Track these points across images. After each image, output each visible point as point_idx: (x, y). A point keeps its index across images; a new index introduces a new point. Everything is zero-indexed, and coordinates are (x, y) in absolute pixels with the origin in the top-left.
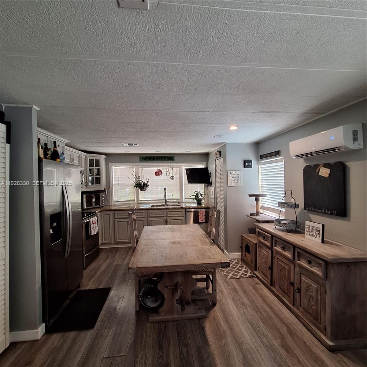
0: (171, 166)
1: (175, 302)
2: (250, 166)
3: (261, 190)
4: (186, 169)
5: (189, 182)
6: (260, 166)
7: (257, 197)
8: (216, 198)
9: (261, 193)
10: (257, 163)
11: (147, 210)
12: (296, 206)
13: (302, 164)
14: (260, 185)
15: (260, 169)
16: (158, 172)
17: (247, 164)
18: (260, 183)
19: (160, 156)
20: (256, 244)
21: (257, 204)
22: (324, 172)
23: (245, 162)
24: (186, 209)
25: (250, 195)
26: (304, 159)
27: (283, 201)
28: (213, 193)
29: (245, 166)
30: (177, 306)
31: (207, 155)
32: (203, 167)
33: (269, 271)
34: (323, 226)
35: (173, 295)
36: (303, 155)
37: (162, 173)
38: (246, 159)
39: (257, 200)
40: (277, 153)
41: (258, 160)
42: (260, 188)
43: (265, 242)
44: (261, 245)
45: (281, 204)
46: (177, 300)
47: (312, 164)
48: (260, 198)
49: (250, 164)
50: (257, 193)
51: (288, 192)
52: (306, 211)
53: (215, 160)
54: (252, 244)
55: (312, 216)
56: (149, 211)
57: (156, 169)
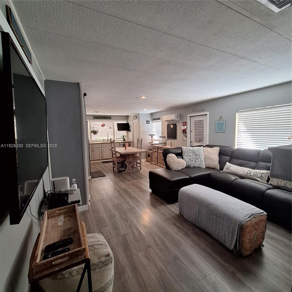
0: (109, 122)
1: (130, 167)
2: (149, 123)
3: (153, 133)
4: (117, 123)
5: (119, 130)
6: (153, 123)
7: (152, 136)
8: (133, 138)
9: (153, 134)
10: (152, 122)
11: (101, 144)
12: (165, 137)
13: (166, 123)
14: (153, 131)
15: (153, 124)
16: (103, 125)
17: (148, 122)
18: (153, 130)
19: (104, 117)
20: (152, 153)
21: (152, 138)
22: (172, 126)
23: (147, 121)
24: (120, 143)
25: (149, 135)
26: (167, 122)
27: (161, 136)
28: (132, 135)
29: (147, 123)
30: (131, 168)
31: (127, 117)
32: (125, 123)
33: (157, 159)
34: (171, 142)
35: (129, 165)
36: (166, 121)
37: (105, 125)
38: (147, 120)
39: (152, 137)
40: (159, 119)
41: (152, 121)
42: (153, 132)
43: (156, 150)
44: (154, 152)
45: (160, 137)
46: (131, 166)
47: (169, 124)
48: (153, 136)
49: (149, 122)
50: (152, 134)
51: (163, 133)
52: (168, 139)
53: (133, 120)
54: (151, 153)
55: (169, 140)
56: (102, 144)
57: (101, 123)
